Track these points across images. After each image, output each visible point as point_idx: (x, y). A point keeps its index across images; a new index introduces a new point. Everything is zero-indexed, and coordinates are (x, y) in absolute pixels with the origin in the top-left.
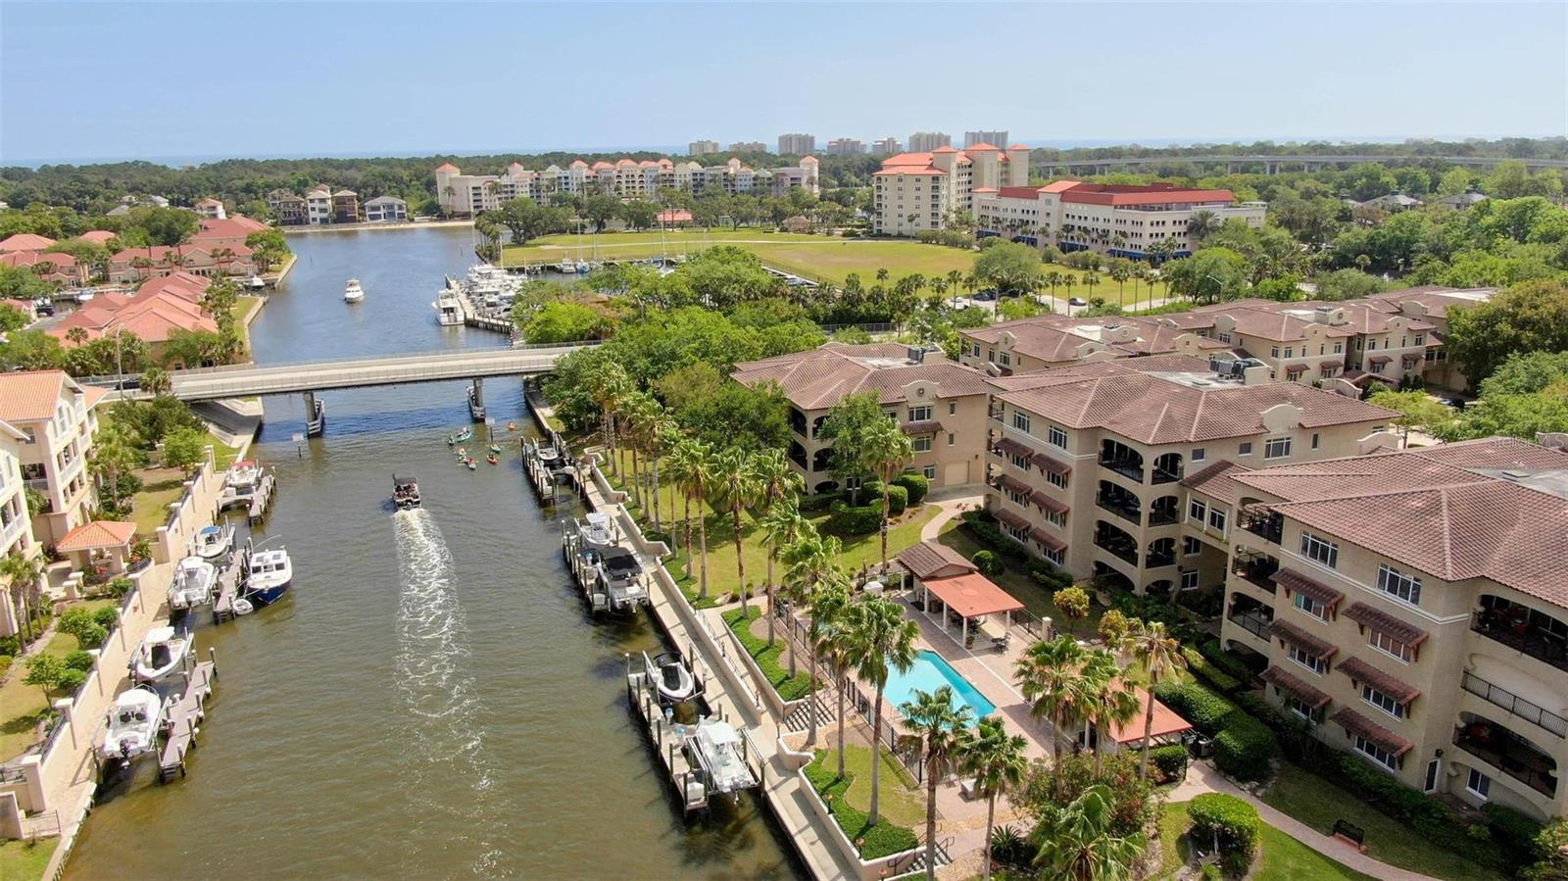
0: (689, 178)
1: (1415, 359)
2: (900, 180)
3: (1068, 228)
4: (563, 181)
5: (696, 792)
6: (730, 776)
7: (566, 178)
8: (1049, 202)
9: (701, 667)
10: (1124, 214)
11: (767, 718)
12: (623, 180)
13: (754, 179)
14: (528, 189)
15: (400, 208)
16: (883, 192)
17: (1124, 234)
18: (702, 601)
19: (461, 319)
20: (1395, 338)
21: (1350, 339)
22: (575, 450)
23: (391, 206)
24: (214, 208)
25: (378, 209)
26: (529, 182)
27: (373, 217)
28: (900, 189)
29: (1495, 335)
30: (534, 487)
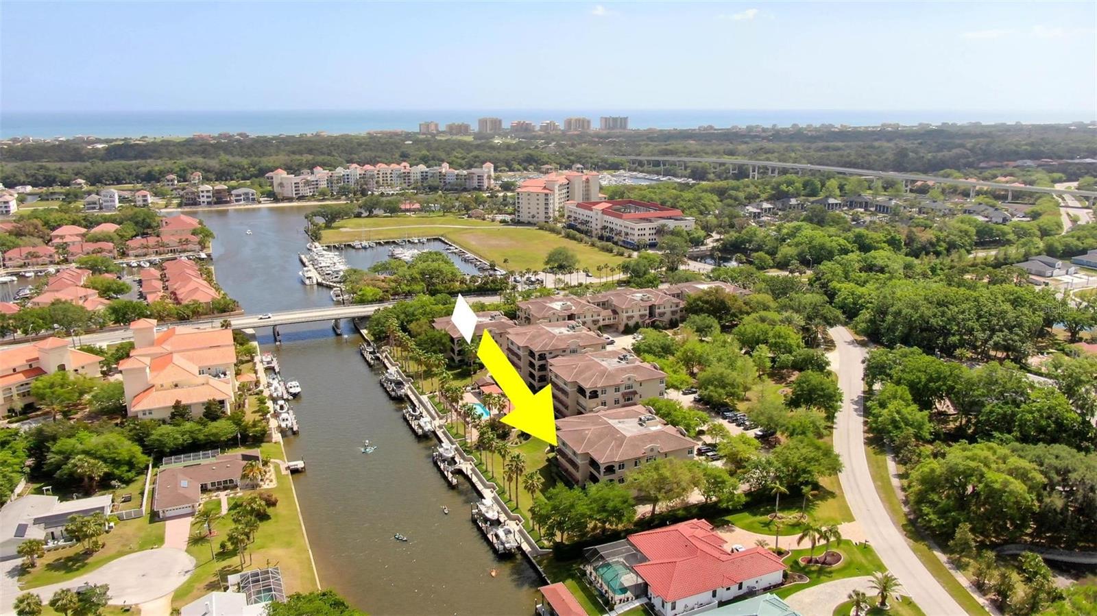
0: (419, 175)
1: (676, 312)
2: (529, 195)
3: (604, 228)
4: (346, 177)
5: (420, 432)
6: (428, 428)
7: (348, 175)
8: (597, 214)
9: (422, 409)
10: (627, 223)
11: (437, 419)
12: (381, 176)
13: (457, 176)
14: (326, 182)
15: (253, 195)
17: (627, 234)
18: (423, 393)
19: (315, 282)
20: (668, 305)
21: (650, 306)
22: (379, 347)
23: (246, 194)
24: (145, 196)
25: (240, 196)
26: (326, 178)
27: (237, 201)
28: (529, 199)
29: (698, 305)
30: (367, 361)
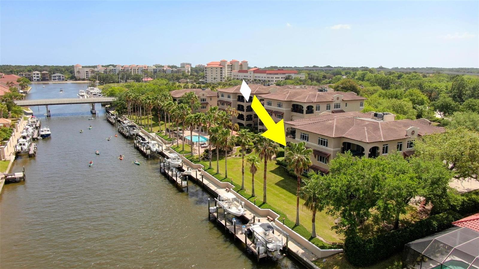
0: (152, 71)
2: (212, 68)
4: (114, 70)
5: (148, 153)
6: (155, 150)
7: (115, 69)
8: (251, 73)
9: (149, 140)
10: (269, 76)
11: (164, 144)
12: (132, 71)
13: (172, 71)
14: (103, 72)
15: (63, 77)
16: (207, 72)
18: (151, 132)
22: (121, 116)
23: (60, 76)
26: (103, 70)
27: (54, 79)
28: (212, 71)
